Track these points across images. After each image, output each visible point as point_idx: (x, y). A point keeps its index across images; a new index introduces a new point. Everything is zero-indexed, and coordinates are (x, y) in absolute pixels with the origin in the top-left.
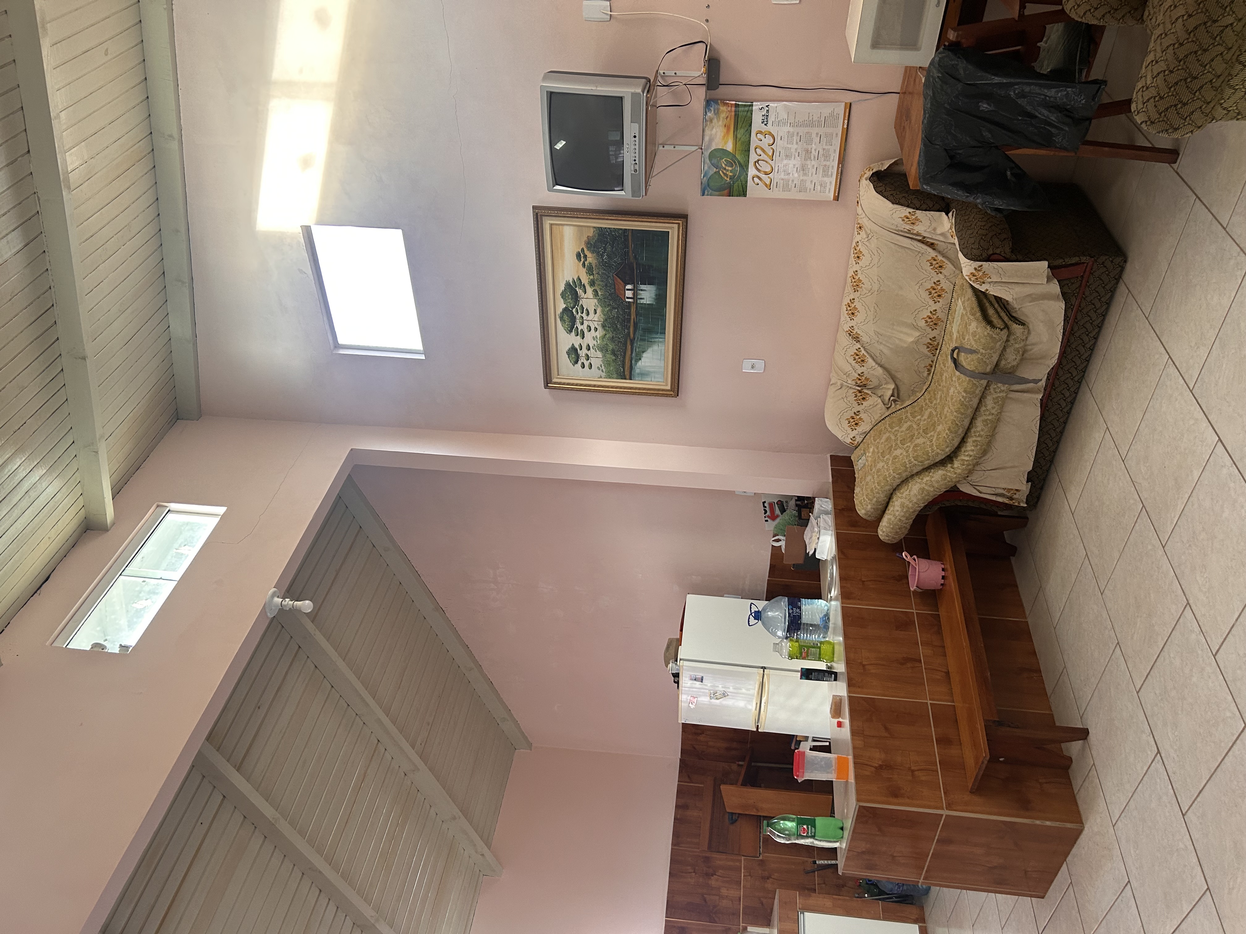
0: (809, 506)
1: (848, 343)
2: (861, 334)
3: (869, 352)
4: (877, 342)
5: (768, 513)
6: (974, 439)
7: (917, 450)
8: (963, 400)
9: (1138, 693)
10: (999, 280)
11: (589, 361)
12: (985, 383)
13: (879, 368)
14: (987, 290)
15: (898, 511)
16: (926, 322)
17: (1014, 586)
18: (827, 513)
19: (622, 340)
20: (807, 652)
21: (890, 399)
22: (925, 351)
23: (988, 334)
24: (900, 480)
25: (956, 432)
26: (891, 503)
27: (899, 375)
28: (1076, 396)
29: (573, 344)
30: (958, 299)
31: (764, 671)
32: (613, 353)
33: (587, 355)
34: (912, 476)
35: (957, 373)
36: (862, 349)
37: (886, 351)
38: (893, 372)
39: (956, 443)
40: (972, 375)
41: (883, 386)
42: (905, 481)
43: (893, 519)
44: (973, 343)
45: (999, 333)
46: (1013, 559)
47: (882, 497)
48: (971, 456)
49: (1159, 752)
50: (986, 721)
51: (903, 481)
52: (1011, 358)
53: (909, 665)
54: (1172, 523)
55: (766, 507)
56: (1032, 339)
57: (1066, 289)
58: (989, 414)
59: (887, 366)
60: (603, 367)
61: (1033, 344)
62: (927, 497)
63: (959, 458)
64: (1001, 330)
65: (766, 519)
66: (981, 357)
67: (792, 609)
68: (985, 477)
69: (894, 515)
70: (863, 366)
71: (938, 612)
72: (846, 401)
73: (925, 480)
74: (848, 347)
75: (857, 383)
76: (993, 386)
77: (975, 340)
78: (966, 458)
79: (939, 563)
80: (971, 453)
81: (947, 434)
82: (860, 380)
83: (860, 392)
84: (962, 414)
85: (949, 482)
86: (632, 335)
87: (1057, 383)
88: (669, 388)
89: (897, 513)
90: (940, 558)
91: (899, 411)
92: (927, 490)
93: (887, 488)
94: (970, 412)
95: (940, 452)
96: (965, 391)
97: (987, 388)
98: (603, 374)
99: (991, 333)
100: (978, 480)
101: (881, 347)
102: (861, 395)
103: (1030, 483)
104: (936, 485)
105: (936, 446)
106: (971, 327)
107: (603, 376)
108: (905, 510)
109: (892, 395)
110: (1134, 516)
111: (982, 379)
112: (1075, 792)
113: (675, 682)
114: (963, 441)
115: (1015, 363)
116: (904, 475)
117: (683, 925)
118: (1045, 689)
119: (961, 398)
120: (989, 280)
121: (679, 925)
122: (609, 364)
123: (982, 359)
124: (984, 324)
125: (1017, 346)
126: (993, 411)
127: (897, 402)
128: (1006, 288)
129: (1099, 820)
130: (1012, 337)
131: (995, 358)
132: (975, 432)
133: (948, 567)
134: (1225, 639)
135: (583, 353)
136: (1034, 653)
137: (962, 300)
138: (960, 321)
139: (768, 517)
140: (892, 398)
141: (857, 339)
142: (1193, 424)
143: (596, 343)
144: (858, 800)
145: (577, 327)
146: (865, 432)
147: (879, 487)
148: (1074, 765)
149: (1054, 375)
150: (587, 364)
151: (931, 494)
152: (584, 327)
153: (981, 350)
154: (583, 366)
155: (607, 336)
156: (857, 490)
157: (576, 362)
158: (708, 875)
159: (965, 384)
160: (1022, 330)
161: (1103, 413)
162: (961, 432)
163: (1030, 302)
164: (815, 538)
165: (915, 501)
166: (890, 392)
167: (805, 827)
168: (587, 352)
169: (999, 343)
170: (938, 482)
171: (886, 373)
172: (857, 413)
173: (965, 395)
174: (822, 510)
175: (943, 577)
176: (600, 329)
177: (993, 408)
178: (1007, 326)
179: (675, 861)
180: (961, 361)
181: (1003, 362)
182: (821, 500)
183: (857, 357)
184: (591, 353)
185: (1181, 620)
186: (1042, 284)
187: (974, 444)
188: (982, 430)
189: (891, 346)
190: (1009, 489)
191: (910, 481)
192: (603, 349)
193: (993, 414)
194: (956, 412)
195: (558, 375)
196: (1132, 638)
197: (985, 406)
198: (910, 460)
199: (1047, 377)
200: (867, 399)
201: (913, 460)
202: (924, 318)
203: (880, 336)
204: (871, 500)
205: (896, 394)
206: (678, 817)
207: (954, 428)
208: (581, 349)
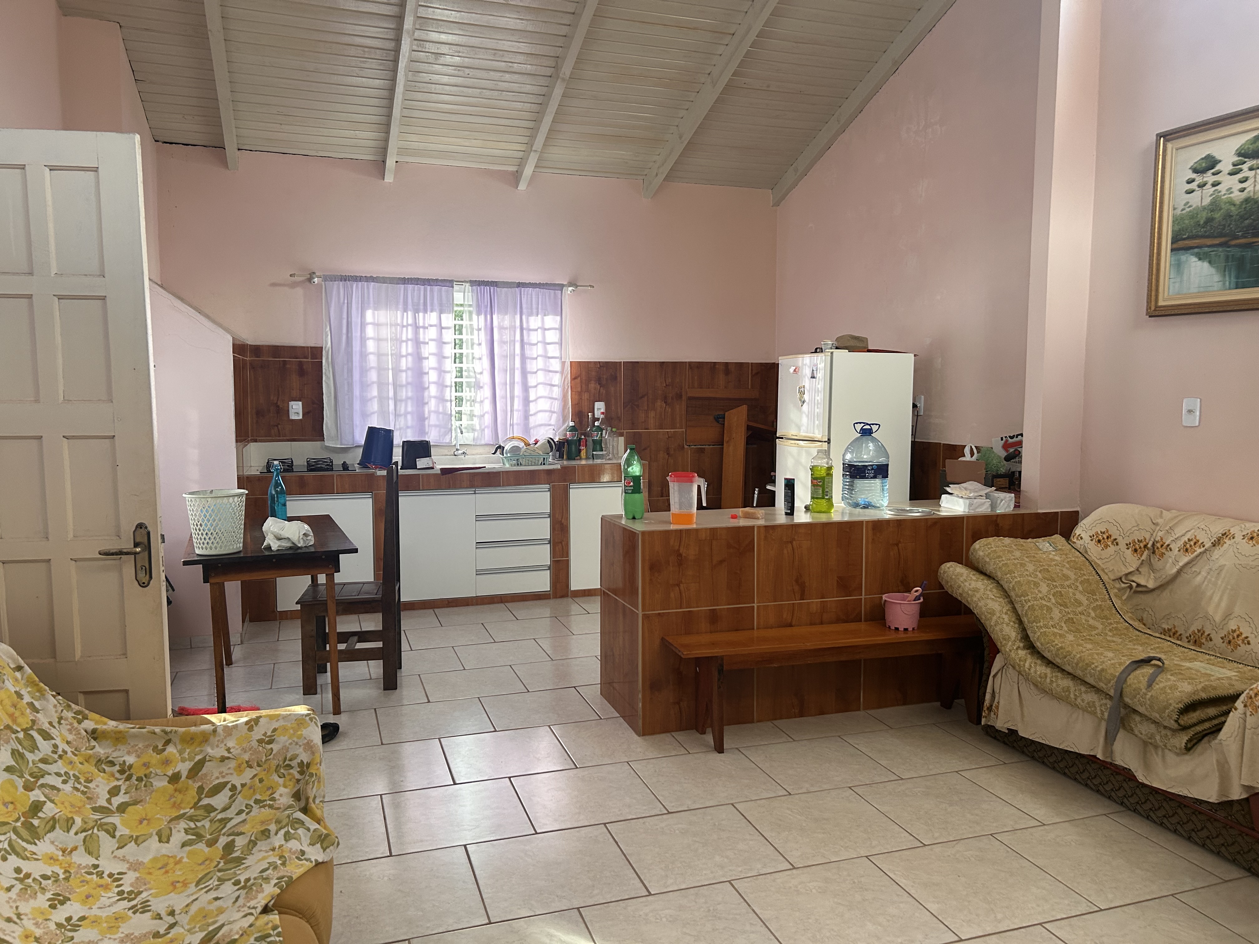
0: (1012, 487)
1: (1213, 533)
2: (1223, 549)
3: (1199, 558)
4: (1211, 569)
5: (1010, 440)
6: (1049, 675)
7: (1042, 610)
8: (1093, 666)
9: (732, 804)
10: (1248, 726)
11: (1197, 189)
12: (1112, 693)
13: (1174, 570)
14: (1236, 709)
15: (970, 585)
16: (1234, 631)
17: (905, 702)
18: (993, 506)
19: (1227, 230)
20: (818, 485)
21: (1133, 581)
22: (1194, 628)
23: (1171, 704)
24: (1007, 589)
25: (1057, 655)
26: (982, 577)
27: (1166, 594)
28: (1106, 797)
29: (1220, 161)
30: (1239, 672)
31: (825, 442)
32: (1209, 220)
33: (1205, 184)
34: (1011, 602)
35: (1128, 663)
36: (1203, 549)
37: (1199, 579)
38: (1170, 587)
39: (1047, 654)
40: (1122, 680)
41: (1152, 574)
42: (1006, 594)
43: (962, 579)
44: (1161, 685)
45: (1171, 718)
46: (938, 704)
47: (990, 568)
48: (1029, 670)
49: (669, 813)
50: (722, 658)
51: (1006, 592)
52: (1144, 729)
53: (796, 588)
54: (889, 870)
55: (1017, 437)
56: (1171, 757)
57: (1236, 807)
58: (1075, 695)
59: (1178, 581)
60: (1188, 210)
61: (1163, 757)
62: (983, 617)
63: (1029, 656)
64: (1176, 721)
65: (1004, 439)
66: (1141, 693)
67: (872, 469)
68: (1012, 683)
69: (965, 580)
70: (1179, 551)
71: (866, 621)
72: (1133, 529)
73: (1004, 616)
74: (1208, 532)
75: (1157, 542)
76: (1109, 703)
77: (1165, 687)
78: (1027, 665)
79: (915, 626)
80: (1032, 670)
81: (1057, 645)
82: (1162, 546)
83: (1145, 546)
84: (1077, 664)
85: (1001, 643)
86: (1234, 242)
87: (1120, 778)
88: (1161, 303)
89: (967, 584)
90: (921, 627)
91: (1106, 592)
92: (991, 619)
93: (999, 574)
94: (1079, 673)
95: (1036, 636)
96: (1103, 670)
97: (1108, 696)
98: (1178, 212)
99: (1172, 708)
100: (1009, 675)
101: (1204, 573)
102: (1140, 548)
103: (1007, 731)
104: (997, 628)
105: (1045, 632)
106: (1186, 684)
107: (1176, 211)
108: (970, 592)
109: (1138, 585)
110: (918, 834)
111: (1115, 690)
112: (673, 733)
113: (816, 349)
114: (1049, 663)
115: (1136, 732)
116: (1012, 594)
117: (618, 378)
118: (781, 718)
119: (1096, 664)
120: (1248, 713)
121: (618, 375)
122: (1192, 217)
123: (1139, 694)
124: (1187, 701)
125: (1158, 738)
126: (1079, 700)
127: (1129, 590)
128: (1236, 733)
129: (639, 750)
130: (1169, 733)
131: (1141, 710)
132: (1057, 676)
133: (910, 635)
134: (740, 895)
135: (1209, 178)
136: (822, 713)
137: (1233, 678)
138: (1203, 671)
139: (1007, 441)
140: (1134, 584)
141: (1217, 543)
142: (995, 917)
143: (1222, 193)
144: (643, 533)
145: (1245, 162)
146: (1086, 552)
147: (1000, 564)
148: (698, 735)
149: (1127, 775)
150: (1194, 185)
151: (987, 622)
152: (1246, 173)
153: (1150, 694)
154: (1190, 182)
155: (1233, 208)
156: (1007, 540)
157: (1195, 171)
158: (665, 399)
159: (1111, 671)
160: (1178, 746)
161: (1067, 823)
162: (1058, 661)
163: (1217, 761)
164: (963, 493)
165: (980, 604)
166: (1143, 582)
167: (632, 484)
168: (1210, 183)
169: (1158, 716)
170: (1001, 630)
171: (1168, 578)
172: (1115, 542)
173: (1098, 669)
174: (996, 502)
175: (897, 629)
176: (1244, 195)
177: (1083, 700)
178: (1184, 728)
179: (675, 366)
180: (1144, 668)
181: (1138, 718)
182: (1011, 500)
183: (1192, 543)
184: (1209, 190)
185: (781, 858)
186: (1240, 779)
187: (1043, 675)
188: (1058, 685)
189: (1204, 585)
190: (998, 707)
191: (1006, 600)
192: (1215, 205)
193: (1076, 699)
194: (1080, 657)
195: (1177, 149)
196: (788, 809)
197: (1086, 692)
198: (1029, 601)
199: (1126, 768)
200: (1135, 555)
201: (1029, 604)
202: (1239, 628)
203: (1217, 572)
204: (987, 556)
205: (1140, 589)
206: (717, 366)
207: (1062, 653)
208: (1214, 174)
